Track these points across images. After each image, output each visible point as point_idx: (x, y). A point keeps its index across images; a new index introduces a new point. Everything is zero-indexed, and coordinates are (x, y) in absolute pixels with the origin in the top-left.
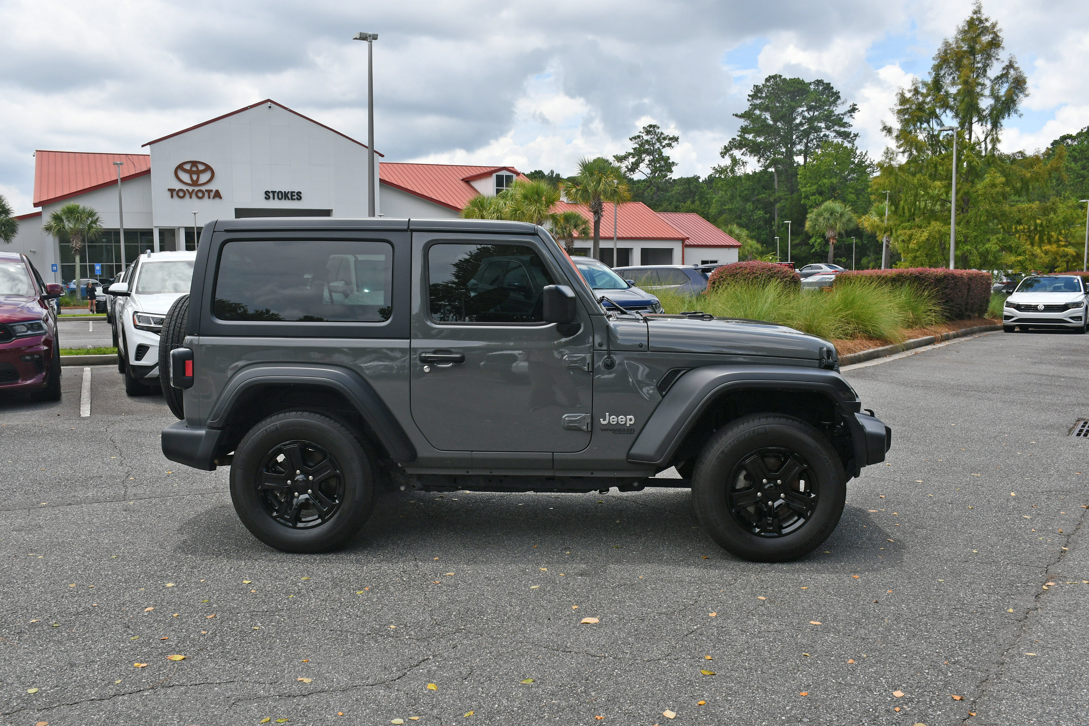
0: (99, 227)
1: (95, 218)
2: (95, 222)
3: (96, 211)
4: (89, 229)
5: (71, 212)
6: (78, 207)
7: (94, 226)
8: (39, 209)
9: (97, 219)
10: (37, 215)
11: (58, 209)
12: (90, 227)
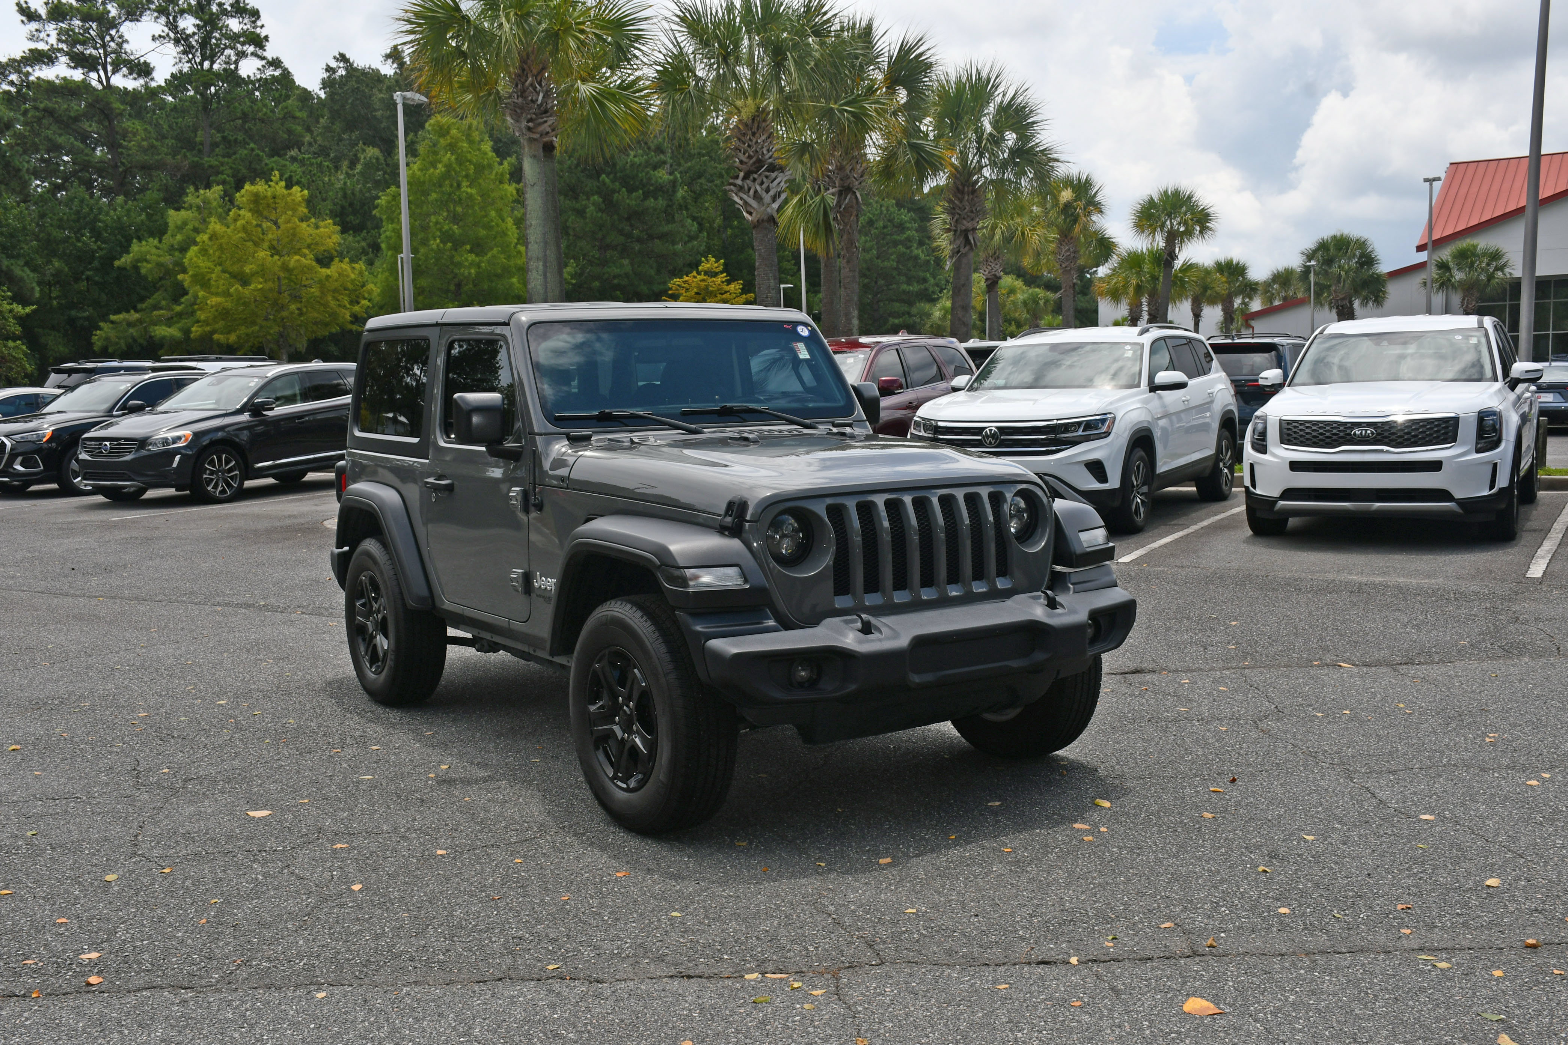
0: (1508, 276)
1: (1502, 261)
2: (1501, 268)
3: (1504, 251)
4: (1489, 280)
5: (1465, 257)
6: (1475, 247)
7: (1500, 273)
8: (1423, 257)
9: (1505, 265)
10: (1421, 266)
11: (1446, 254)
12: (1490, 277)
